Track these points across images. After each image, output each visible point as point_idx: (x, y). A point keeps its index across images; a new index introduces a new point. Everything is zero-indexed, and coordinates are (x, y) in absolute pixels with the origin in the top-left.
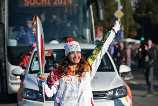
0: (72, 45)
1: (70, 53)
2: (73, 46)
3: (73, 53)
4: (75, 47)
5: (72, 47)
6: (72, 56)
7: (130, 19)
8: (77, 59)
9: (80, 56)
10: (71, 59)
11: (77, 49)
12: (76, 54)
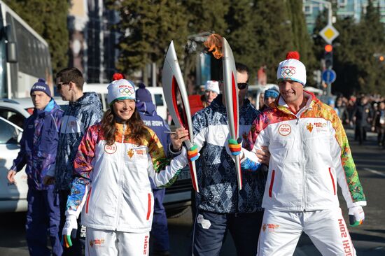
0: (122, 86)
1: (116, 100)
2: (124, 88)
3: (123, 100)
4: (127, 90)
5: (122, 90)
6: (120, 106)
7: (309, 54)
8: (127, 112)
9: (134, 108)
10: (117, 110)
11: (129, 93)
12: (127, 102)
